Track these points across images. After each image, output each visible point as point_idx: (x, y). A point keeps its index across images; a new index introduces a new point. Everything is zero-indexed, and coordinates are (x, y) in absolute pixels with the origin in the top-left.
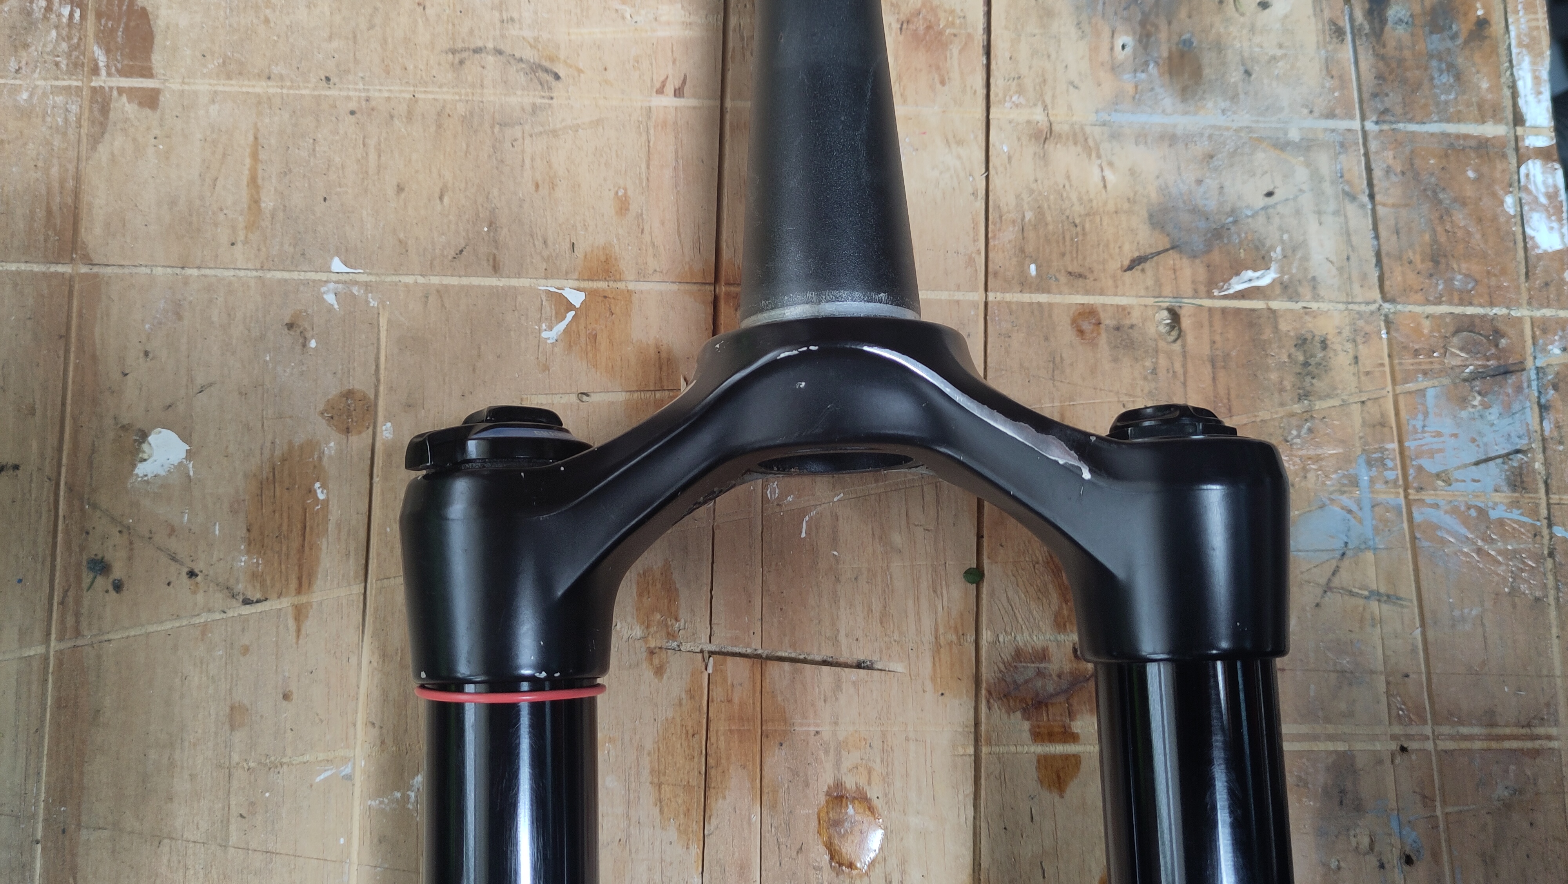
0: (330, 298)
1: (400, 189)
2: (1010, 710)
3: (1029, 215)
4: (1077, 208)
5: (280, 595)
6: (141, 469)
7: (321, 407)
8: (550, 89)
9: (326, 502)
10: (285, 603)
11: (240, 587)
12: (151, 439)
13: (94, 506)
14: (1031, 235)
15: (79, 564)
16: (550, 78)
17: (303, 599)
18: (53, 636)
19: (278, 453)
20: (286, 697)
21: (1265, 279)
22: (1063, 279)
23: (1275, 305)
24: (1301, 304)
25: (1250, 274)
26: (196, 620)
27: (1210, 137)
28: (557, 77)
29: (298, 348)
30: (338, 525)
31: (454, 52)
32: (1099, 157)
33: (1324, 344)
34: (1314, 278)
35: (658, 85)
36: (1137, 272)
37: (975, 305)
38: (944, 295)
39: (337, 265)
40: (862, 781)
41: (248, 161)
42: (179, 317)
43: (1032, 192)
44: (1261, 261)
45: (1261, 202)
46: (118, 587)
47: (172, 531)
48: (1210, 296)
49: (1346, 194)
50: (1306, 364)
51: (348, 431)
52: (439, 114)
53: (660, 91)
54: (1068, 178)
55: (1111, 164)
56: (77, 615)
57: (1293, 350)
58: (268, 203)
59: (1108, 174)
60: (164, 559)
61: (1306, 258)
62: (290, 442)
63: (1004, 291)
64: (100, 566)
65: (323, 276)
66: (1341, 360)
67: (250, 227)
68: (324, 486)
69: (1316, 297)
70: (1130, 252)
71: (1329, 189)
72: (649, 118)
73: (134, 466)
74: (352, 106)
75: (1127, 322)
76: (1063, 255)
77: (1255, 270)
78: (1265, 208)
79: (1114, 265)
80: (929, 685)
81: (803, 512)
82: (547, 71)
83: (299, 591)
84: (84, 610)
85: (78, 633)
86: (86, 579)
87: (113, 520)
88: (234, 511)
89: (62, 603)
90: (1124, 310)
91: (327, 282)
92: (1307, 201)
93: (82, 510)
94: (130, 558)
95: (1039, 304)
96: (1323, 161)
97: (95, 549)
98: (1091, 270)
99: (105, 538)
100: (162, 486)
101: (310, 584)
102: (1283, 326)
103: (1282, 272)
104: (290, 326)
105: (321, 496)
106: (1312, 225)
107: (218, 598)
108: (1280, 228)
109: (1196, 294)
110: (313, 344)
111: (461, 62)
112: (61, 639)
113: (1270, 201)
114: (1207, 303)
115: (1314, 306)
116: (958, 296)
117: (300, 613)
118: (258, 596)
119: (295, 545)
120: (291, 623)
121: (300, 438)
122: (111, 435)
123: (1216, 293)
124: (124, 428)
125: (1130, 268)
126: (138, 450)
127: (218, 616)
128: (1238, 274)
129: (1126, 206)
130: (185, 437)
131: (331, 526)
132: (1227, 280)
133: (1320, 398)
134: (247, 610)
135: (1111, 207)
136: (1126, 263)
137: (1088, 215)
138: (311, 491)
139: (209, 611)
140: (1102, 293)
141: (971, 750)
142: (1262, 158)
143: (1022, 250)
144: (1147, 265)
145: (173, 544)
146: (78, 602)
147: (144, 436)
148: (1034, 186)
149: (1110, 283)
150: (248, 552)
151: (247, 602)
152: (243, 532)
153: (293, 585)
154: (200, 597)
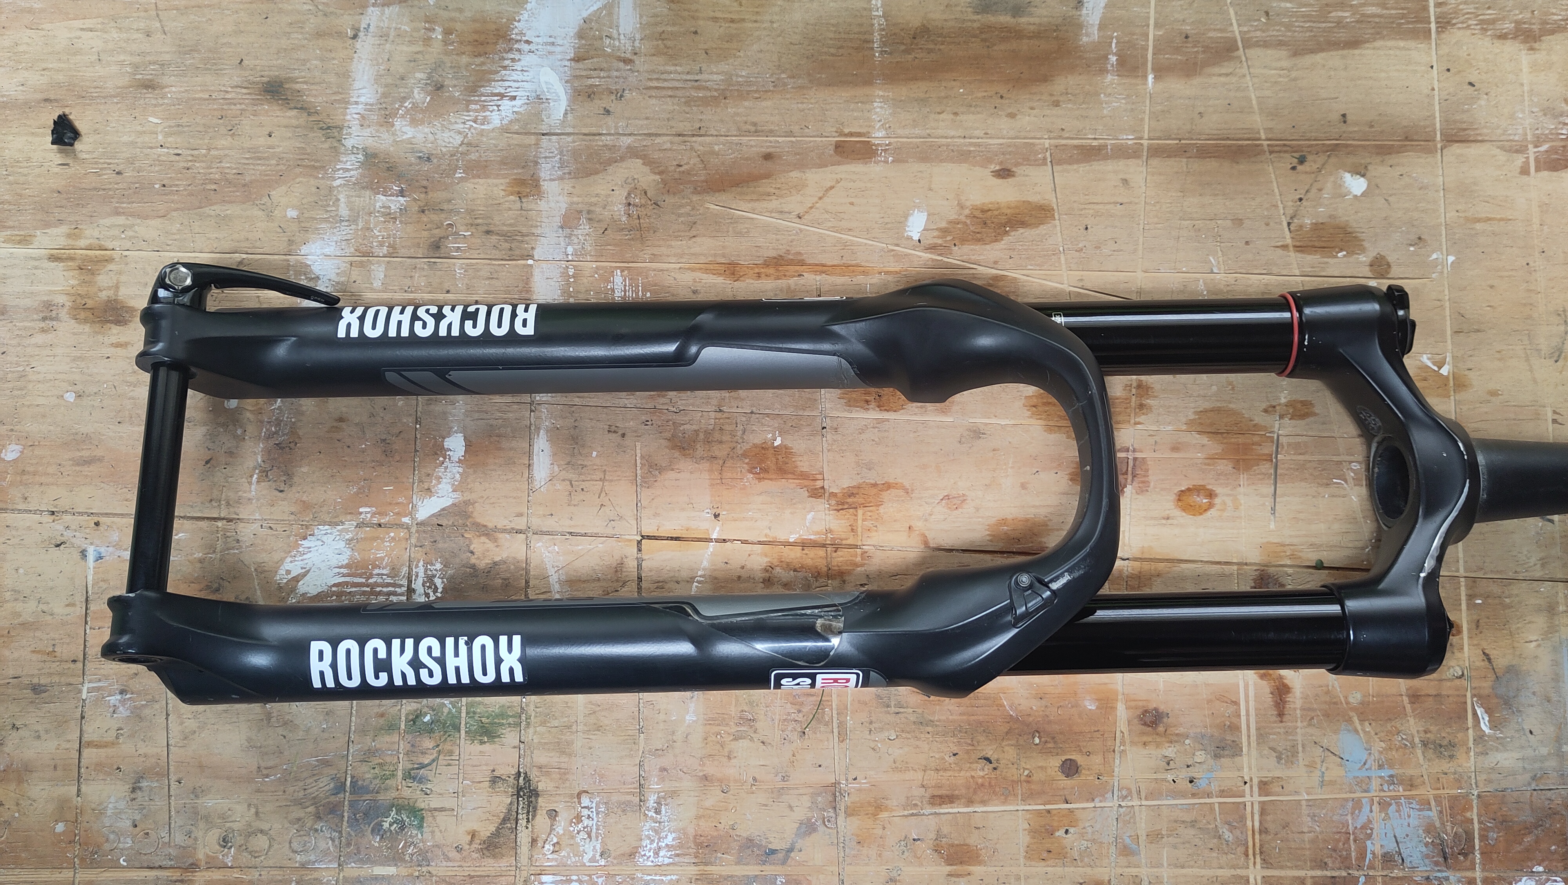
0: (1434, 256)
1: (1492, 287)
2: (1255, 580)
3: (1507, 600)
4: (1514, 627)
5: (1292, 238)
6: (1347, 176)
7: (1382, 253)
8: (1550, 358)
9: (1336, 257)
10: (1289, 241)
11: (1296, 221)
12: (1362, 179)
13: (1329, 156)
14: (1497, 601)
15: (1302, 151)
16: (1555, 358)
17: (1291, 249)
18: (1269, 142)
19: (1359, 235)
20: (1247, 243)
21: (1485, 727)
22: (1475, 617)
23: (1471, 731)
24: (1472, 746)
25: (1487, 719)
26: (1279, 202)
27: (1559, 701)
28: (1556, 361)
29: (1409, 242)
30: (1327, 263)
31: (1564, 311)
32: (1542, 639)
33: (1451, 757)
34: (1487, 754)
35: (1558, 411)
36: (1483, 657)
37: (1458, 571)
38: (1461, 555)
39: (1451, 259)
40: (1217, 507)
41: (1499, 217)
42: (1420, 189)
43: (1520, 602)
44: (1493, 726)
45: (1527, 727)
46: (1294, 168)
47: (1320, 190)
48: (1473, 696)
49: (1535, 776)
50: (1441, 746)
51: (1371, 266)
52: (1531, 304)
53: (1555, 412)
54: (1529, 623)
55: (1539, 646)
56: (1280, 152)
57: (1448, 740)
58: (1478, 226)
59: (1534, 644)
60: (1307, 188)
61: (1497, 750)
62: (1363, 240)
63: (1466, 586)
64: (1302, 160)
65: (1445, 253)
66: (1445, 765)
67: (1467, 219)
68: (1344, 256)
69: (1477, 754)
70: (1493, 654)
71: (1537, 765)
72: (1540, 406)
73: (1349, 172)
74: (1531, 264)
75: (1455, 651)
76: (1488, 618)
77: (1489, 721)
78: (1523, 729)
79: (1484, 644)
80: (1265, 540)
81: (1346, 481)
82: (1559, 356)
83: (1295, 246)
84: (1282, 155)
85: (1271, 152)
86: (1296, 155)
87: (1323, 165)
88: (1330, 217)
89: (1285, 145)
90: (1461, 649)
91: (1442, 254)
92: (1529, 752)
93: (1327, 151)
94: (1306, 173)
95: (1460, 604)
96: (1552, 763)
97: (1310, 158)
98: (1481, 633)
99: (1315, 162)
100: (1340, 186)
101: (1298, 251)
102: (1460, 735)
103: (1489, 736)
104: (1420, 238)
105: (1340, 255)
106: (1516, 755)
107: (1290, 212)
108: (1512, 737)
109: (1472, 688)
110: (1412, 249)
111: (1559, 315)
112: (1268, 145)
113: (1528, 733)
114: (1469, 695)
115: (1472, 754)
116: (1461, 562)
117: (1285, 247)
118: (1292, 228)
119: (1316, 244)
120: (1280, 244)
121: (1366, 244)
122: (1363, 161)
123: (1475, 699)
124: (1366, 167)
125: (1484, 653)
126: (1357, 174)
127: (1282, 212)
128: (1486, 712)
129: (1518, 653)
130: (1364, 194)
131: (1326, 260)
132: (1482, 706)
133: (1423, 753)
134: (1285, 224)
135: (1516, 645)
136: (1486, 651)
137: (1511, 632)
138: (1341, 250)
139: (1284, 208)
140: (1470, 638)
141: (1235, 561)
142: (1551, 729)
143: (1488, 597)
144: (1487, 663)
145: (1314, 191)
146: (1285, 152)
147: (1363, 176)
148: (1523, 604)
149: (1475, 642)
150: (1312, 224)
151: (1289, 224)
152: (1321, 221)
153: (1298, 244)
154: (1291, 203)
